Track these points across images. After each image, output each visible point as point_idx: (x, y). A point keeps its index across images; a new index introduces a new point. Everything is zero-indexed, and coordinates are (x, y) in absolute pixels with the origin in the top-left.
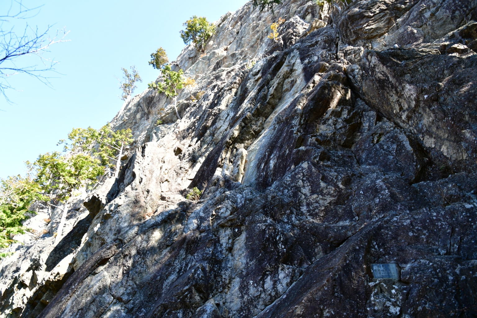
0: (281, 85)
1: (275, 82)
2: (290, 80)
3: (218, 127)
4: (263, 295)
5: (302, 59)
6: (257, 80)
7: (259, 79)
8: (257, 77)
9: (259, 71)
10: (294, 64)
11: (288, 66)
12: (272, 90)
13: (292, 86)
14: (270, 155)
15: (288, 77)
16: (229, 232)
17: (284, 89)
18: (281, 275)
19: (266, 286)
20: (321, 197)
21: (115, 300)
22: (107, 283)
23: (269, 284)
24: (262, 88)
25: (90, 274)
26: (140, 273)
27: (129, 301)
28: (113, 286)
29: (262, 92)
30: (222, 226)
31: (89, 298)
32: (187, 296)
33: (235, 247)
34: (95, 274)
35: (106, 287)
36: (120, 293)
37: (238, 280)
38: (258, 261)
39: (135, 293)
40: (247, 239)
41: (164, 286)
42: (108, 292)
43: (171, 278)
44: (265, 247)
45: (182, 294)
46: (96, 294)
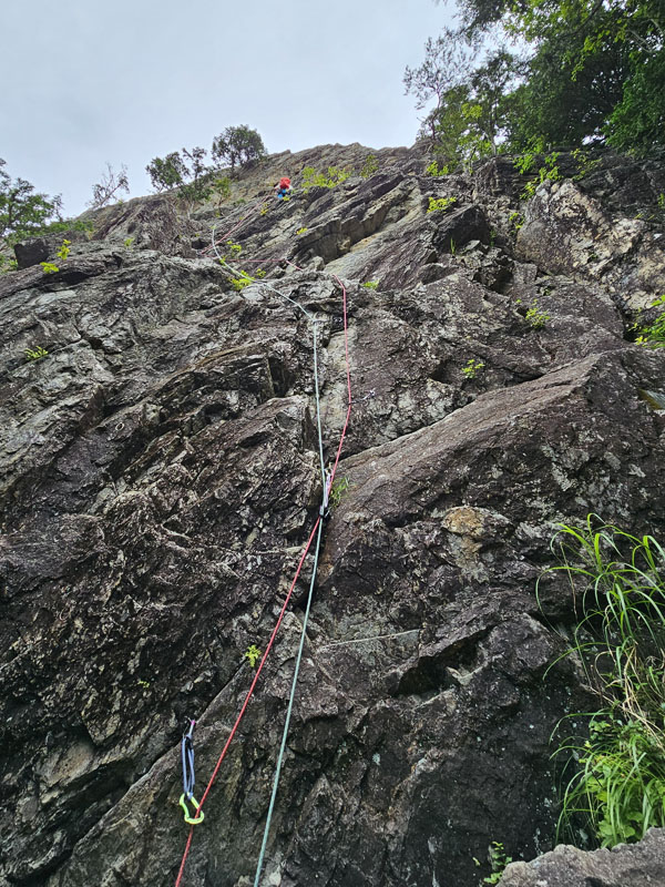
0: (385, 210)
1: (379, 205)
2: (399, 208)
4: (395, 416)
5: (423, 190)
7: (353, 195)
8: (349, 193)
9: (355, 187)
10: (411, 191)
11: (402, 189)
12: (372, 211)
13: (401, 217)
15: (397, 205)
16: (325, 319)
17: (388, 217)
18: (432, 394)
19: (401, 404)
20: (483, 319)
21: (83, 341)
22: (72, 310)
23: (406, 402)
24: (359, 203)
25: (35, 286)
26: (145, 319)
27: (114, 353)
28: (85, 320)
29: (358, 207)
30: (313, 308)
31: (23, 320)
32: (254, 368)
33: (333, 342)
34: (48, 290)
35: (68, 316)
36: (98, 332)
37: (340, 386)
38: (386, 367)
39: (129, 346)
40: (360, 336)
41: (194, 353)
42: (69, 324)
43: (209, 346)
44: (399, 351)
45: (242, 364)
46: (44, 319)
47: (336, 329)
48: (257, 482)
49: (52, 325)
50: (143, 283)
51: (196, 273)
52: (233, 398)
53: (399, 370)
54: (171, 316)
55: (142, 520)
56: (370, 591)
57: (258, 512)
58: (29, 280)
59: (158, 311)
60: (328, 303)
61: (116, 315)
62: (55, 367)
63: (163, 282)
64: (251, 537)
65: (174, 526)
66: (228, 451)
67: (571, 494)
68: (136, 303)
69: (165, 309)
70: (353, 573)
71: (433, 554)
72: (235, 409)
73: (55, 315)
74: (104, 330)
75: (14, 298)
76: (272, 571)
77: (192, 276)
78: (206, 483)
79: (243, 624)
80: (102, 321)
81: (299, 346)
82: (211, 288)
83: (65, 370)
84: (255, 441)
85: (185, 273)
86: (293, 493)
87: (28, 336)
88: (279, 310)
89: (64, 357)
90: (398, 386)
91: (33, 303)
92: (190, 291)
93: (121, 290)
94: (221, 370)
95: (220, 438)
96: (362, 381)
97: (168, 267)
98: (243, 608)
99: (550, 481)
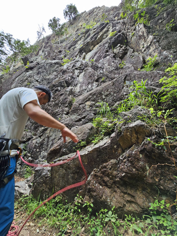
0: (103, 35)
1: (101, 34)
2: (106, 34)
3: (76, 47)
4: (87, 89)
5: (113, 27)
6: (94, 32)
7: (95, 31)
8: (94, 30)
9: (96, 28)
10: (109, 28)
11: (107, 28)
12: (99, 36)
13: (106, 37)
14: (94, 56)
15: (106, 33)
16: (78, 71)
17: (103, 38)
18: (94, 84)
19: (89, 87)
20: (111, 67)
21: (35, 81)
22: (32, 75)
23: (90, 86)
24: (96, 34)
25: (25, 71)
26: (45, 75)
27: (40, 82)
28: (35, 77)
29: (95, 36)
30: (76, 69)
31: (25, 78)
32: (62, 83)
33: (80, 76)
34: (28, 72)
35: (32, 76)
36: (37, 79)
37: (79, 84)
38: (87, 80)
39: (43, 81)
40: (84, 74)
41: (54, 81)
42: (32, 78)
43: (56, 79)
44: (90, 76)
45: (61, 82)
46: (28, 77)
47: (80, 73)
48: (61, 100)
49: (30, 78)
50: (43, 68)
51: (54, 64)
52: (59, 88)
53: (90, 81)
54: (50, 74)
55: (46, 106)
56: (76, 112)
57: (62, 104)
58: (24, 70)
59: (47, 73)
60: (79, 67)
61: (40, 75)
62: (32, 86)
63: (47, 67)
64: (61, 107)
65: (51, 106)
66: (58, 96)
67: (104, 99)
68: (43, 72)
69: (48, 72)
70: (73, 110)
71: (84, 108)
72: (59, 90)
73: (30, 76)
74: (38, 78)
75: (22, 74)
76: (63, 111)
77: (53, 64)
78: (55, 101)
79: (59, 116)
80: (37, 77)
81: (72, 77)
82: (57, 67)
83: (33, 86)
84: (61, 95)
85: (51, 64)
86: (66, 101)
87: (27, 81)
88: (70, 70)
89: (33, 84)
90: (89, 83)
91: (26, 75)
92: (53, 68)
93: (39, 70)
94: (57, 83)
95: (57, 95)
96: (83, 83)
97: (48, 64)
98: (59, 115)
99: (102, 97)
